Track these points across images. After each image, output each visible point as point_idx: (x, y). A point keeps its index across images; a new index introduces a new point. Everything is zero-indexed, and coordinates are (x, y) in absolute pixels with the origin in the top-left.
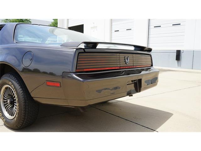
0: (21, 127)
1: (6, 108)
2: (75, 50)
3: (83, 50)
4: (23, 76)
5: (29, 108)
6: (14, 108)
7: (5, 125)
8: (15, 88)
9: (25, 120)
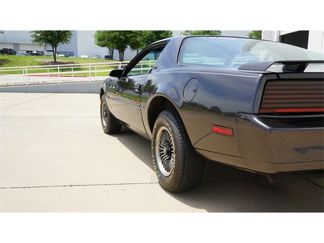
0: (178, 190)
1: (161, 159)
2: (261, 75)
3: (275, 75)
4: (184, 115)
5: (190, 164)
6: (171, 161)
7: (159, 183)
8: (173, 132)
9: (184, 181)
